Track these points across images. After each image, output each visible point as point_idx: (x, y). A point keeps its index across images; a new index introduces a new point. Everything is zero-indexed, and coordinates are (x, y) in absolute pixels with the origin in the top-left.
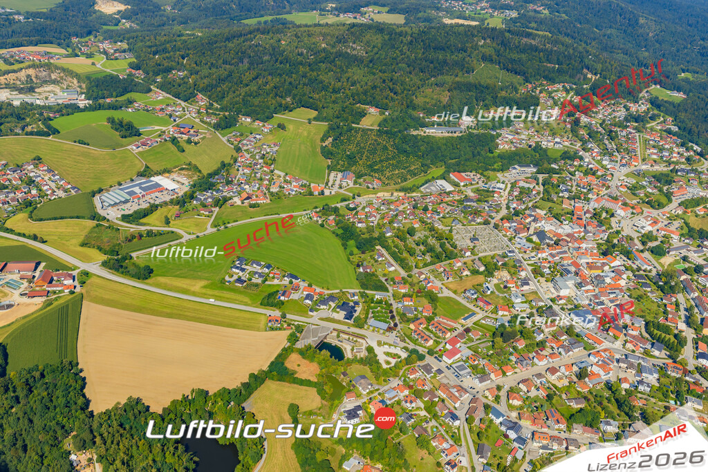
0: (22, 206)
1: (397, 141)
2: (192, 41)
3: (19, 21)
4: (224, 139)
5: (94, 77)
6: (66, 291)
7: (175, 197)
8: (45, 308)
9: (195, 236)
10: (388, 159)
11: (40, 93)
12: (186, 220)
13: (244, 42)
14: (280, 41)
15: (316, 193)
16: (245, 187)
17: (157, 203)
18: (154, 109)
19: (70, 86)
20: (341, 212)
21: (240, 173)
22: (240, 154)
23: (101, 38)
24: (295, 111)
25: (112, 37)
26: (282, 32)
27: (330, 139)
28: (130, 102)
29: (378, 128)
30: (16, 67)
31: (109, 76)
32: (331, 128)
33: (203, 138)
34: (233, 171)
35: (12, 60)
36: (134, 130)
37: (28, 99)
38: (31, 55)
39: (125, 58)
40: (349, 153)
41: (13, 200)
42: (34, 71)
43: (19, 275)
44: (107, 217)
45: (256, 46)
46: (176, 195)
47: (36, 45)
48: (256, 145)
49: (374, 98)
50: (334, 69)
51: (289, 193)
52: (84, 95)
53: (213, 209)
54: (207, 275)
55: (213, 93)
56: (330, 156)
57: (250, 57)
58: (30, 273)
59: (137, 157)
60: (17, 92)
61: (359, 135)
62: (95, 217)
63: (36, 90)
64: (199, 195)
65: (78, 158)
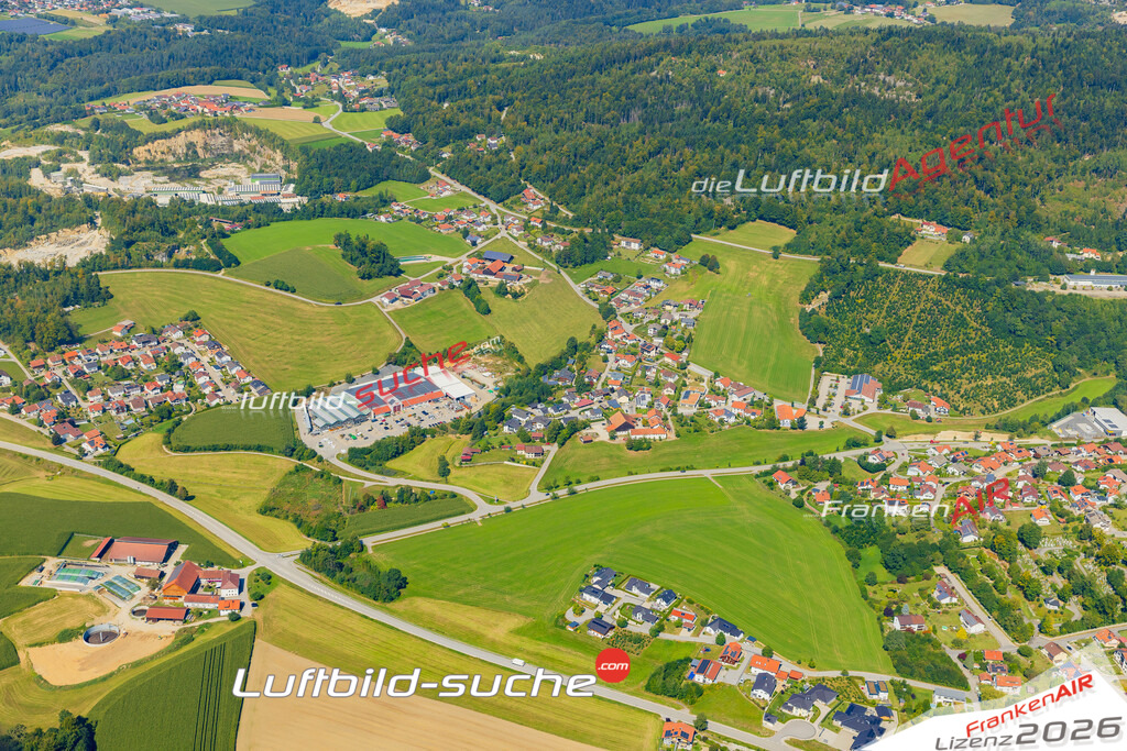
0: (154, 418)
1: (990, 306)
2: (522, 71)
3: (185, 35)
4: (579, 289)
5: (316, 147)
6: (222, 613)
7: (463, 414)
8: (178, 647)
9: (501, 508)
10: (965, 349)
11: (208, 181)
12: (484, 470)
13: (634, 73)
14: (714, 69)
15: (786, 423)
16: (619, 401)
17: (425, 426)
18: (431, 217)
19: (267, 167)
20: (846, 473)
21: (609, 368)
22: (613, 324)
23: (336, 67)
24: (741, 228)
25: (358, 64)
26: (721, 50)
27: (824, 297)
28: (385, 201)
29: (943, 273)
30: (169, 127)
31: (346, 146)
32: (828, 271)
33: (532, 285)
34: (594, 362)
35: (163, 114)
36: (388, 264)
37: (186, 191)
38: (199, 103)
39: (381, 109)
40: (868, 331)
41: (137, 403)
42: (202, 134)
43: (134, 569)
44: (320, 452)
45: (661, 82)
46: (466, 410)
47: (210, 83)
48: (650, 304)
49: (935, 202)
50: (840, 132)
51: (721, 421)
52: (292, 186)
53: (545, 448)
54: (524, 603)
55: (558, 186)
56: (822, 335)
57: (646, 105)
58: (155, 567)
59: (389, 322)
60: (165, 178)
61: (895, 289)
62: (294, 449)
63: (202, 174)
64: (517, 412)
65: (272, 319)
